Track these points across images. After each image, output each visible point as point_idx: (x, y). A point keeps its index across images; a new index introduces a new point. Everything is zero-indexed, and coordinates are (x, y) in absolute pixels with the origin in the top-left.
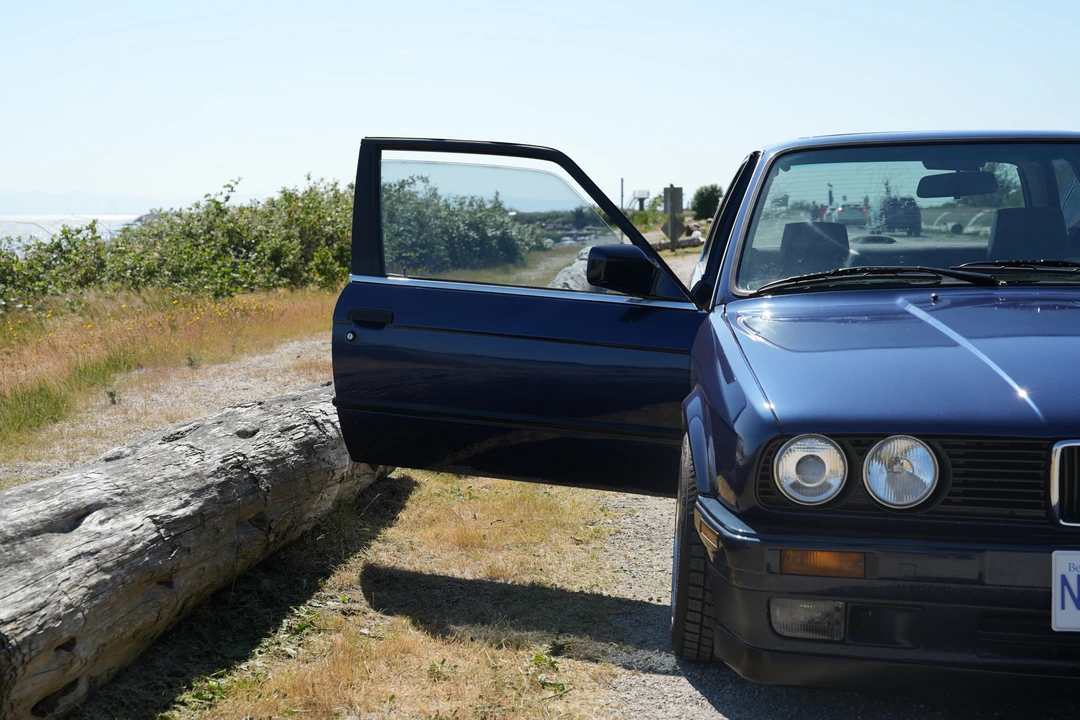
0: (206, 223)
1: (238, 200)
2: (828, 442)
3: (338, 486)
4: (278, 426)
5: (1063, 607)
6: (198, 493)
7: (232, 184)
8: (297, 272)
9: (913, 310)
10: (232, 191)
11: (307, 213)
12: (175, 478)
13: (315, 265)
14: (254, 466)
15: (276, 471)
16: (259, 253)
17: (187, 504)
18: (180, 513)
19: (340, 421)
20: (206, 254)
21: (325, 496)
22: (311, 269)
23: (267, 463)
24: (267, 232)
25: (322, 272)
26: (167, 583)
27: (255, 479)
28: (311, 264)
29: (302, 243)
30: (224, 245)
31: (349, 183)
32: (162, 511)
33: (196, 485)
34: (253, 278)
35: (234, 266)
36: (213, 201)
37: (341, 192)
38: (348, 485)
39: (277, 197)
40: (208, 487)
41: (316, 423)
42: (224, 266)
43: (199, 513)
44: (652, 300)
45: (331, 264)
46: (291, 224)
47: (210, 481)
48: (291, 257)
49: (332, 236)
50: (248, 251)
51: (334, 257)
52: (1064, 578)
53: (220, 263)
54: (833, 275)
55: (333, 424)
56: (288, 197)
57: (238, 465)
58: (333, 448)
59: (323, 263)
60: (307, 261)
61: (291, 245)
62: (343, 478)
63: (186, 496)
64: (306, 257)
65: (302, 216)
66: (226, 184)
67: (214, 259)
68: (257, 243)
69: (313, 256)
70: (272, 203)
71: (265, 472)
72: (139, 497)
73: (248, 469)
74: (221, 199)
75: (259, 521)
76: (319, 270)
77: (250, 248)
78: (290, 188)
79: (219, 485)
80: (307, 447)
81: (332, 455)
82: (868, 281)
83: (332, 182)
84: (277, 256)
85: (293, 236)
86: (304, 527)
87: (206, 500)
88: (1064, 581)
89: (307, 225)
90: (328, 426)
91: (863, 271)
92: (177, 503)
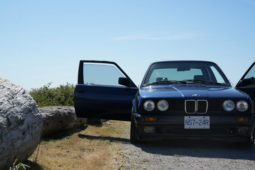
0: (43, 91)
1: (51, 87)
2: (152, 101)
3: (74, 122)
4: (64, 109)
5: (186, 125)
6: (52, 114)
7: (50, 83)
8: (64, 103)
9: (173, 87)
10: (50, 85)
11: (66, 90)
12: (48, 111)
13: (68, 102)
14: (61, 113)
15: (64, 115)
16: (55, 98)
17: (50, 115)
18: (49, 115)
19: (75, 111)
20: (44, 98)
21: (72, 123)
22: (67, 103)
23: (63, 113)
24: (57, 94)
25: (69, 103)
26: (47, 125)
27: (61, 115)
28: (67, 101)
29: (65, 97)
30: (47, 97)
31: (76, 84)
32: (47, 114)
33: (51, 112)
34: (54, 103)
35: (50, 101)
36: (45, 87)
37: (74, 86)
38: (76, 123)
39: (59, 87)
40: (53, 113)
41: (71, 110)
42: (48, 100)
43: (52, 117)
44: (130, 87)
45: (71, 101)
46: (62, 93)
47: (54, 113)
48: (62, 100)
49: (72, 96)
50: (53, 98)
51: (72, 100)
52: (186, 120)
53: (47, 100)
54: (160, 82)
55: (74, 111)
56: (62, 87)
57: (58, 112)
58: (74, 115)
59: (69, 101)
60: (66, 101)
61: (62, 97)
62: (75, 121)
63: (50, 114)
64: (66, 100)
65: (65, 91)
66: (49, 83)
67: (45, 99)
68: (55, 96)
69: (67, 100)
70: (58, 88)
71: (62, 114)
72: (44, 111)
73: (60, 113)
74: (47, 86)
75: (61, 122)
76: (68, 103)
77: (53, 97)
78: (62, 85)
79: (55, 114)
80: (69, 113)
81: (74, 116)
82: (165, 83)
83: (72, 84)
84: (59, 99)
85: (63, 95)
86: (68, 128)
87: (53, 115)
88: (186, 121)
89: (66, 93)
90: (73, 111)
91: (165, 81)
92: (49, 114)
